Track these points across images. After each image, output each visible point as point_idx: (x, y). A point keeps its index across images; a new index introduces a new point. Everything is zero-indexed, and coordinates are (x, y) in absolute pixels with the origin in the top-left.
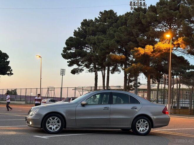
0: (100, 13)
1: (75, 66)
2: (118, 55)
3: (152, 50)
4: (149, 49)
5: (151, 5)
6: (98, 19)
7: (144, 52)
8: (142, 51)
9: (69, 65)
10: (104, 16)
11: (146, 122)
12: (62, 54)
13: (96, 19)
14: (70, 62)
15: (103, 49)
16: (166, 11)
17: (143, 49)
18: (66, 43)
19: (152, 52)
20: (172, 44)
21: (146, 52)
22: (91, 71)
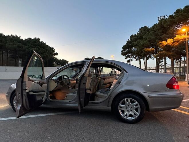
0: (139, 29)
1: (128, 59)
2: (150, 49)
3: (173, 41)
4: (170, 41)
5: (170, 15)
6: (139, 33)
7: (166, 44)
8: (165, 43)
9: (125, 59)
10: (141, 30)
11: (136, 103)
12: (121, 54)
13: (138, 33)
14: (126, 57)
15: (141, 47)
16: (182, 14)
17: (166, 42)
18: (123, 48)
19: (173, 43)
20: (187, 35)
21: (168, 43)
22: (137, 60)
